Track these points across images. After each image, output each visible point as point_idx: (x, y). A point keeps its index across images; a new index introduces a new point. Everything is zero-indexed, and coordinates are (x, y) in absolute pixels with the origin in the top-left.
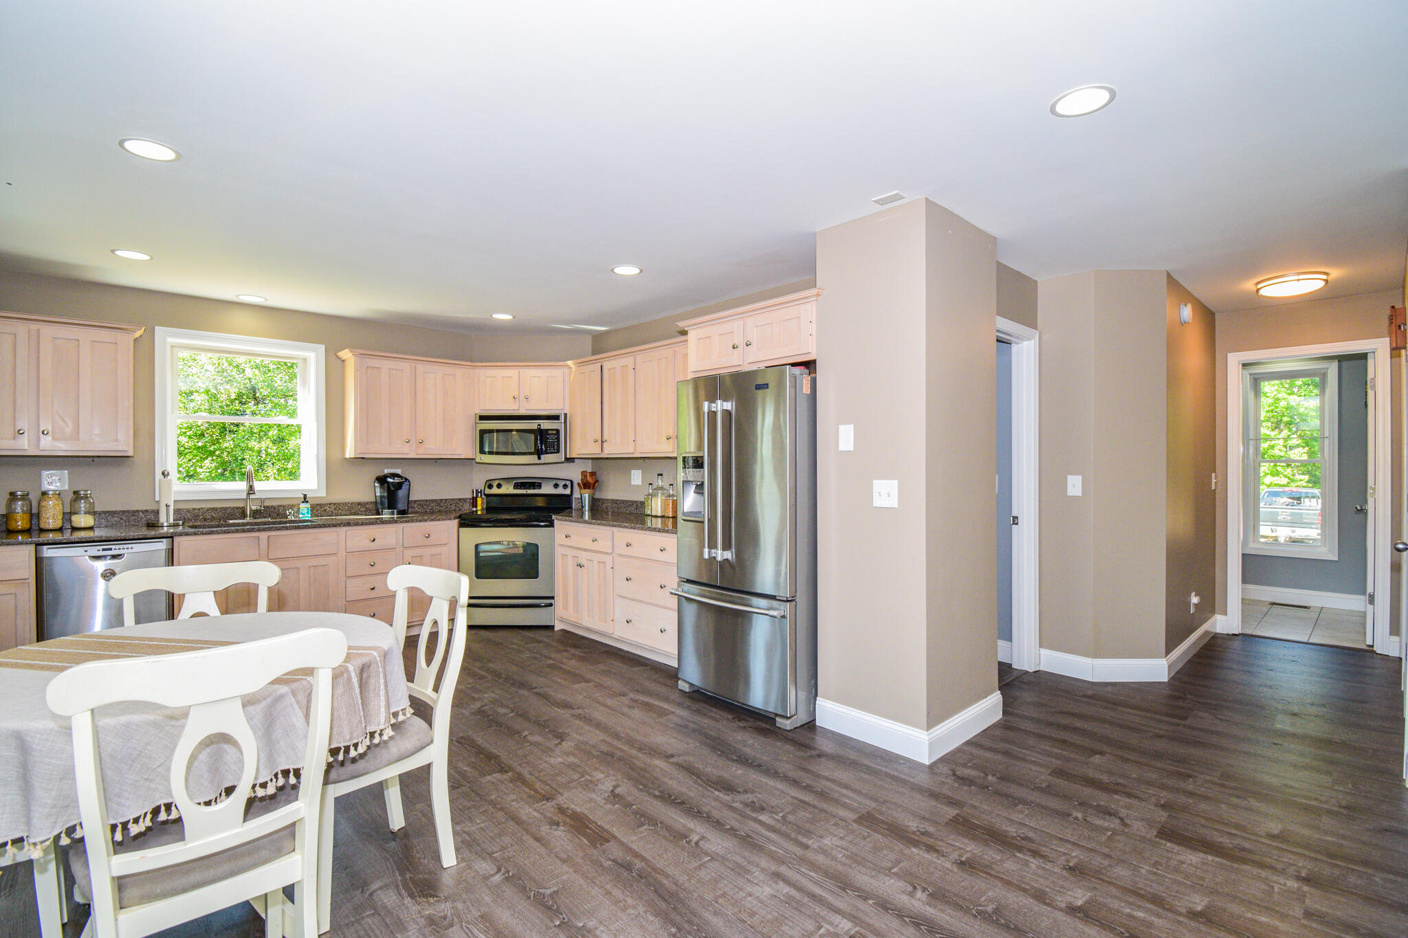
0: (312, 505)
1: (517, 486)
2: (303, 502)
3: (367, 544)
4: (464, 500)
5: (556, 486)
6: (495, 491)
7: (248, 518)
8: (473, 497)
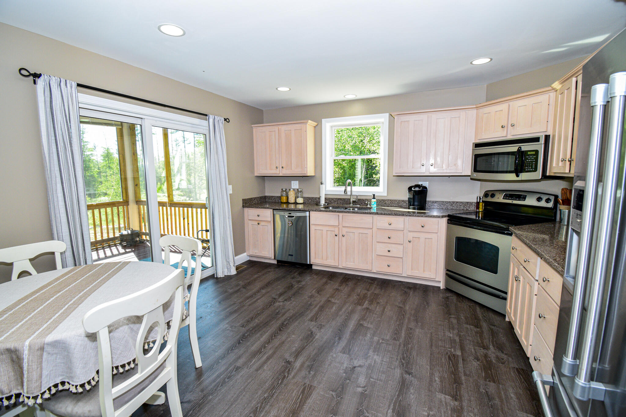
0: (377, 200)
1: (506, 197)
2: (373, 198)
3: (387, 226)
4: (471, 203)
5: (539, 199)
6: (489, 199)
7: (351, 205)
8: (477, 202)
